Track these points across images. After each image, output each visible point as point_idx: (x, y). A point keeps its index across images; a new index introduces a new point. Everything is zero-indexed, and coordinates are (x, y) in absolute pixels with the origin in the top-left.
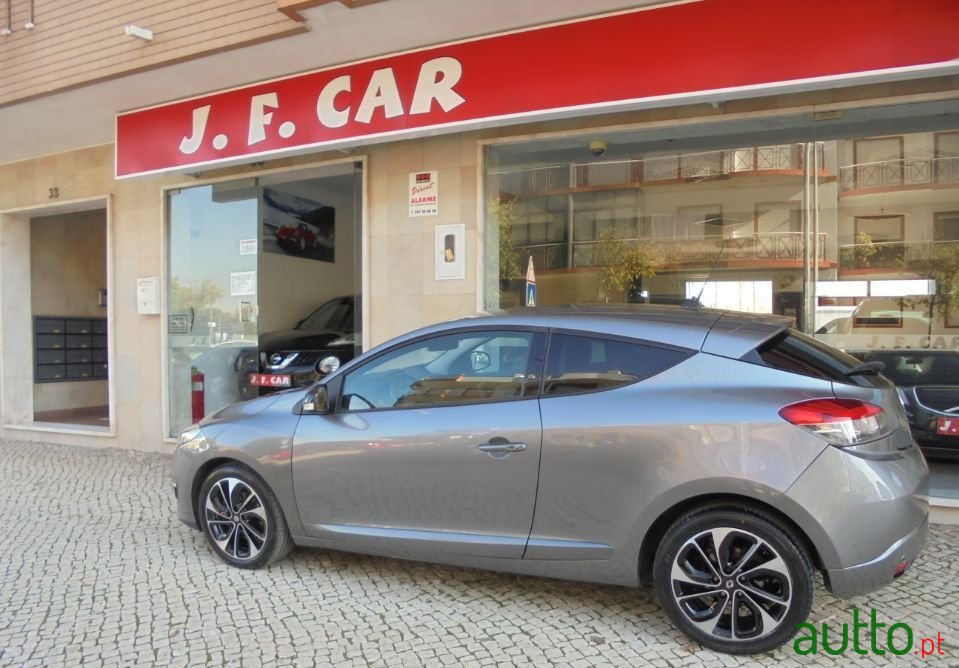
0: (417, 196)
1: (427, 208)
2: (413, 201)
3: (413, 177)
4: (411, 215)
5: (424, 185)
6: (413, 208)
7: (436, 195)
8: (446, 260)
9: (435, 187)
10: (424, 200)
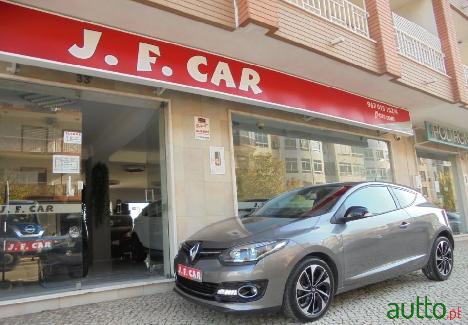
0: (199, 129)
1: (205, 136)
2: (197, 131)
3: (196, 119)
4: (196, 138)
5: (203, 124)
6: (197, 135)
7: (209, 131)
8: (216, 164)
9: (208, 126)
10: (203, 131)
